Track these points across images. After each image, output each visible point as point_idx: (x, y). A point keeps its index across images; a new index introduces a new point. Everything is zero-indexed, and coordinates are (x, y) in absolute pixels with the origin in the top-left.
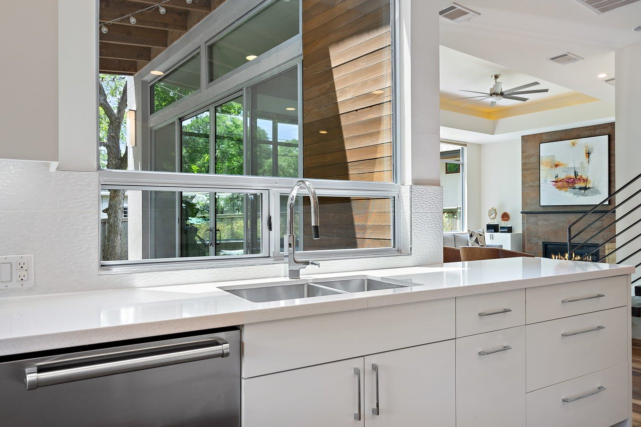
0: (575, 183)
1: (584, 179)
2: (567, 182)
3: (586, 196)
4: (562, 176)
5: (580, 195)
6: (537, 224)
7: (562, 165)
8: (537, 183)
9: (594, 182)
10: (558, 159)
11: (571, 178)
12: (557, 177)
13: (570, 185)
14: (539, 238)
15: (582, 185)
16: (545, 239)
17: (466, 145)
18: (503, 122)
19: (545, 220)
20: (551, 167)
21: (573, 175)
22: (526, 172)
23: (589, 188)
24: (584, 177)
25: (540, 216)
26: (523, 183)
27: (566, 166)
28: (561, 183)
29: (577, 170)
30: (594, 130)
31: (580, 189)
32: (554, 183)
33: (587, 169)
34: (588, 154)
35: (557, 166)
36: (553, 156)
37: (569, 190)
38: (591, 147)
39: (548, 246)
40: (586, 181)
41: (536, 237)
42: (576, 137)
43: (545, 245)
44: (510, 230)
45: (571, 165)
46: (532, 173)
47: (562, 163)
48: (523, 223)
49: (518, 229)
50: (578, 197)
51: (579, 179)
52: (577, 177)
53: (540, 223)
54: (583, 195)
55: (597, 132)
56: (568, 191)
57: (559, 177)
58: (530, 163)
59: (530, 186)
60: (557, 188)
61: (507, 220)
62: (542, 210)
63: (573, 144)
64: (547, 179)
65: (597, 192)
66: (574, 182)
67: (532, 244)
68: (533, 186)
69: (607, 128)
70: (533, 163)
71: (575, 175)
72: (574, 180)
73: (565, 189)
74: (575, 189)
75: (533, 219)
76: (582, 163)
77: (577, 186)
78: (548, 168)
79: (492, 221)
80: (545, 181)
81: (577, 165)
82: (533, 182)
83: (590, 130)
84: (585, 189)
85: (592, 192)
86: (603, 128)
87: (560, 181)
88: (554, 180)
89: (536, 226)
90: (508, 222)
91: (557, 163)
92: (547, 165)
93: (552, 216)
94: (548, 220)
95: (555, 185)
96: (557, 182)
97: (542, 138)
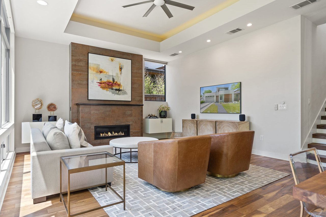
0: (113, 86)
1: (118, 84)
2: (108, 85)
3: (120, 95)
4: (105, 80)
5: (116, 94)
6: (90, 113)
7: (104, 72)
8: (86, 82)
9: (124, 87)
10: (102, 68)
11: (110, 82)
12: (101, 80)
13: (110, 87)
14: (92, 124)
15: (117, 88)
16: (96, 124)
19: (96, 110)
20: (97, 72)
21: (111, 80)
22: (75, 72)
23: (121, 90)
24: (118, 83)
25: (92, 107)
26: (73, 81)
27: (107, 74)
28: (103, 84)
29: (114, 78)
30: (123, 55)
31: (116, 90)
32: (99, 84)
33: (120, 78)
34: (121, 69)
35: (101, 72)
36: (99, 65)
37: (109, 90)
38: (122, 65)
40: (119, 85)
41: (89, 123)
42: (113, 56)
43: (96, 128)
45: (111, 74)
46: (80, 74)
47: (105, 71)
50: (114, 95)
51: (116, 84)
52: (114, 82)
53: (92, 112)
54: (118, 94)
55: (125, 56)
56: (108, 91)
58: (79, 66)
59: (79, 84)
60: (101, 87)
63: (112, 60)
64: (94, 80)
65: (125, 93)
66: (112, 85)
67: (86, 129)
68: (81, 84)
69: (129, 56)
70: (81, 66)
71: (113, 80)
72: (112, 84)
73: (107, 89)
74: (112, 89)
75: (86, 109)
76: (117, 74)
77: (114, 88)
78: (94, 72)
79: (37, 111)
80: (93, 82)
81: (114, 75)
82: (81, 81)
83: (120, 54)
84: (119, 90)
85: (123, 93)
86: (127, 55)
87: (103, 83)
88: (99, 82)
89: (89, 115)
90: (54, 112)
91: (101, 70)
92: (94, 70)
93: (101, 107)
94: (98, 110)
95: (99, 85)
96: (101, 84)
97: (89, 49)
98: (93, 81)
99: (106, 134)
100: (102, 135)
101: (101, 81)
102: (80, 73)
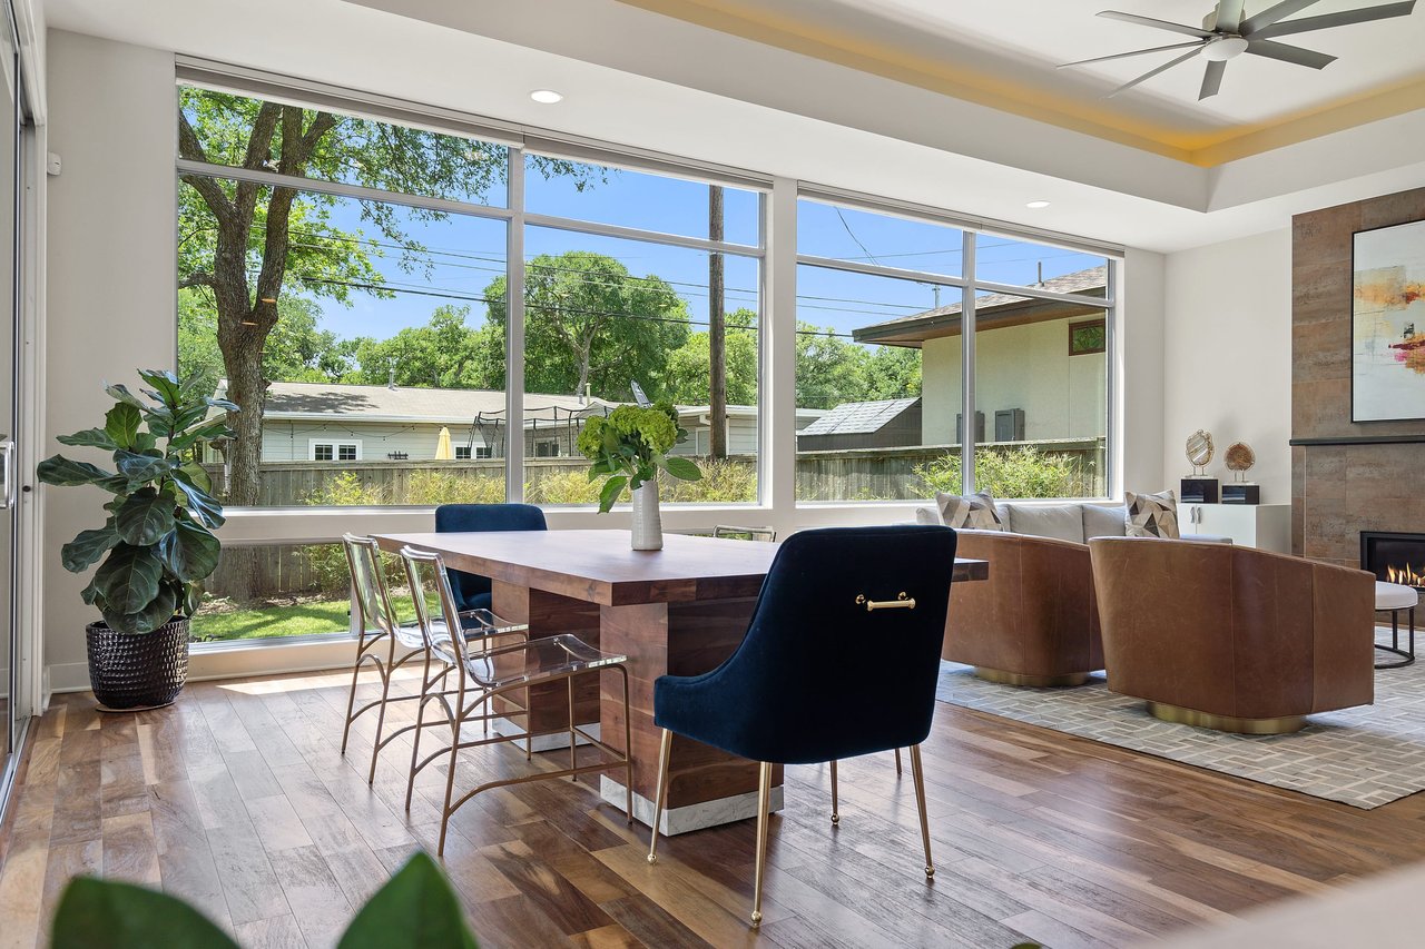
6: (1343, 479)
8: (1345, 353)
10: (1414, 278)
12: (1410, 331)
14: (1349, 520)
16: (1369, 522)
17: (1121, 254)
18: (1236, 171)
19: (1369, 464)
20: (1391, 302)
22: (1305, 323)
25: (1352, 453)
26: (1296, 356)
32: (1399, 351)
35: (1410, 297)
36: (1399, 269)
39: (1379, 545)
41: (1338, 515)
43: (1369, 539)
44: (1251, 495)
46: (1325, 326)
48: (1295, 476)
49: (1280, 493)
53: (1351, 474)
57: (1415, 330)
58: (1319, 296)
59: (1318, 364)
60: (1409, 365)
61: (1245, 468)
62: (1357, 433)
64: (1377, 340)
67: (1326, 539)
68: (1327, 364)
70: (1329, 294)
75: (1328, 462)
78: (1379, 306)
79: (1199, 470)
80: (1371, 346)
82: (1329, 350)
88: (1402, 341)
89: (1339, 483)
90: (1246, 473)
91: (1410, 290)
92: (1375, 297)
93: (1393, 452)
94: (1379, 465)
95: (1402, 358)
96: (1411, 349)
97: (1360, 216)
98: (1373, 342)
99: (1414, 575)
100: (1397, 577)
101: (1409, 336)
102: (1324, 321)
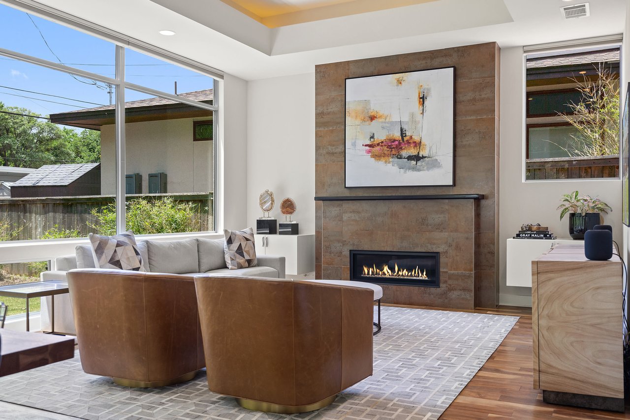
0: (401, 148)
1: (415, 142)
2: (389, 147)
3: (419, 170)
4: (381, 136)
5: (409, 169)
6: (341, 220)
7: (380, 117)
8: (341, 149)
9: (430, 148)
10: (374, 108)
11: (394, 141)
12: (372, 137)
13: (394, 152)
14: (344, 243)
15: (413, 152)
16: (354, 244)
17: (222, 77)
18: (286, 32)
19: (354, 212)
20: (364, 120)
21: (397, 135)
22: (321, 129)
23: (423, 157)
24: (416, 138)
25: (346, 205)
26: (317, 148)
27: (387, 120)
28: (378, 148)
29: (405, 127)
30: (432, 59)
31: (410, 158)
32: (367, 148)
33: (420, 125)
34: (423, 99)
35: (372, 118)
36: (367, 102)
37: (391, 160)
38: (426, 87)
39: (358, 256)
40: (418, 145)
41: (339, 241)
42: (403, 70)
43: (354, 254)
44: (294, 229)
45: (396, 118)
46: (332, 131)
47: (381, 113)
48: (317, 218)
49: (309, 229)
50: (405, 172)
51: (408, 142)
52: (405, 139)
53: (345, 217)
54: (414, 169)
55: (436, 62)
56: (389, 163)
57: (375, 137)
58: (328, 114)
59: (328, 153)
60: (373, 156)
61: (291, 213)
62: (347, 194)
63: (398, 81)
64: (357, 141)
65: (435, 164)
66: (399, 147)
67: (332, 255)
68: (333, 154)
69: (451, 55)
70: (334, 113)
71: (402, 134)
72: (400, 143)
73: (386, 158)
74: (400, 158)
75: (334, 210)
76: (412, 115)
77: (405, 153)
78: (358, 122)
79: (266, 213)
80: (354, 144)
81: (405, 118)
82: (333, 146)
83: (425, 58)
84: (417, 158)
85: (428, 164)
86: (446, 56)
87: (378, 144)
88: (368, 142)
89: (339, 223)
90: (292, 216)
91: (372, 114)
92: (356, 116)
93: (365, 205)
94: (359, 212)
95: (369, 152)
96: (373, 147)
97: (348, 69)
98: (355, 142)
99: (378, 271)
100: (369, 272)
101: (372, 140)
102: (331, 128)
